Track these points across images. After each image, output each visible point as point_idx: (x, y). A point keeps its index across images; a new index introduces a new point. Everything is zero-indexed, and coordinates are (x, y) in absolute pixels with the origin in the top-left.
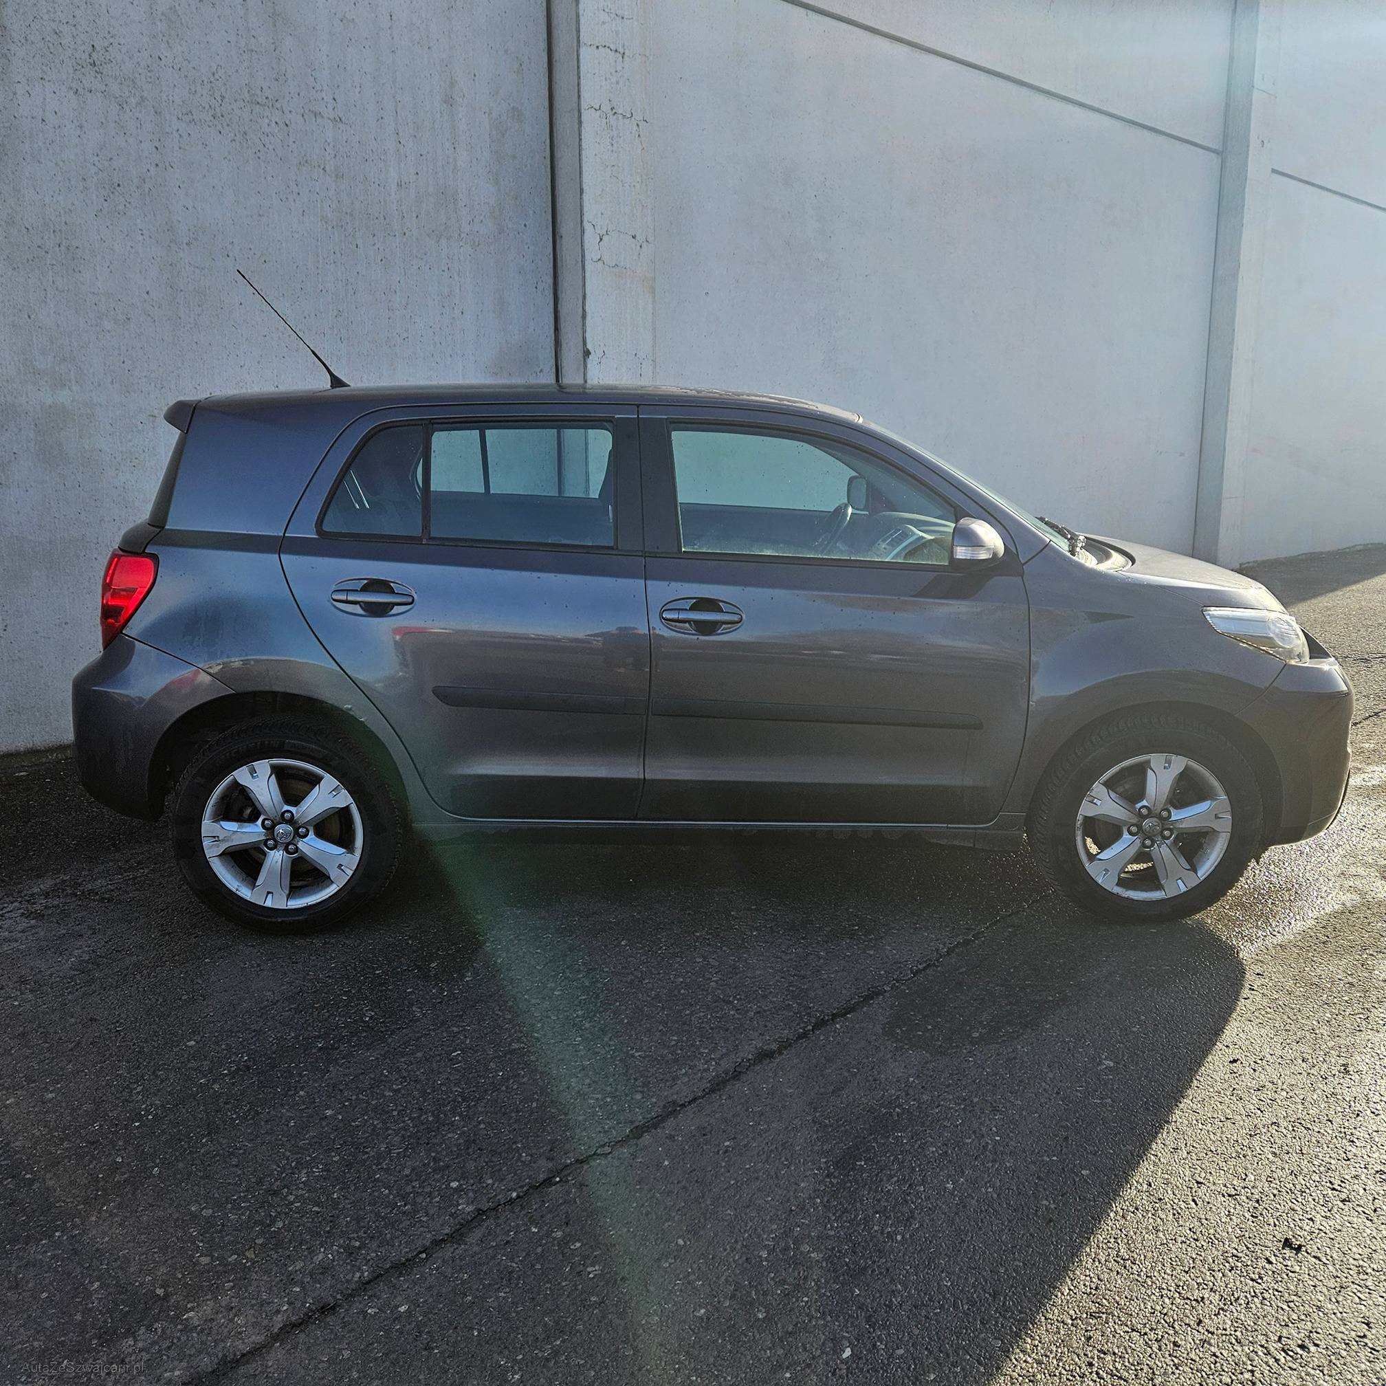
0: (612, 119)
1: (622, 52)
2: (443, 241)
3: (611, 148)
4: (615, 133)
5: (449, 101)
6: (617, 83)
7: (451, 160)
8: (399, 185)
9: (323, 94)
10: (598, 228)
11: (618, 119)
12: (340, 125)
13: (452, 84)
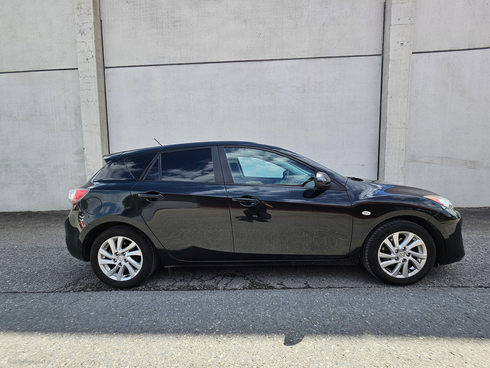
0: (88, 103)
1: (89, 89)
2: (65, 132)
3: (88, 108)
4: (89, 105)
5: (65, 108)
6: (89, 96)
7: (66, 118)
8: (56, 124)
9: (43, 112)
10: (85, 124)
11: (89, 102)
12: (46, 116)
13: (66, 105)
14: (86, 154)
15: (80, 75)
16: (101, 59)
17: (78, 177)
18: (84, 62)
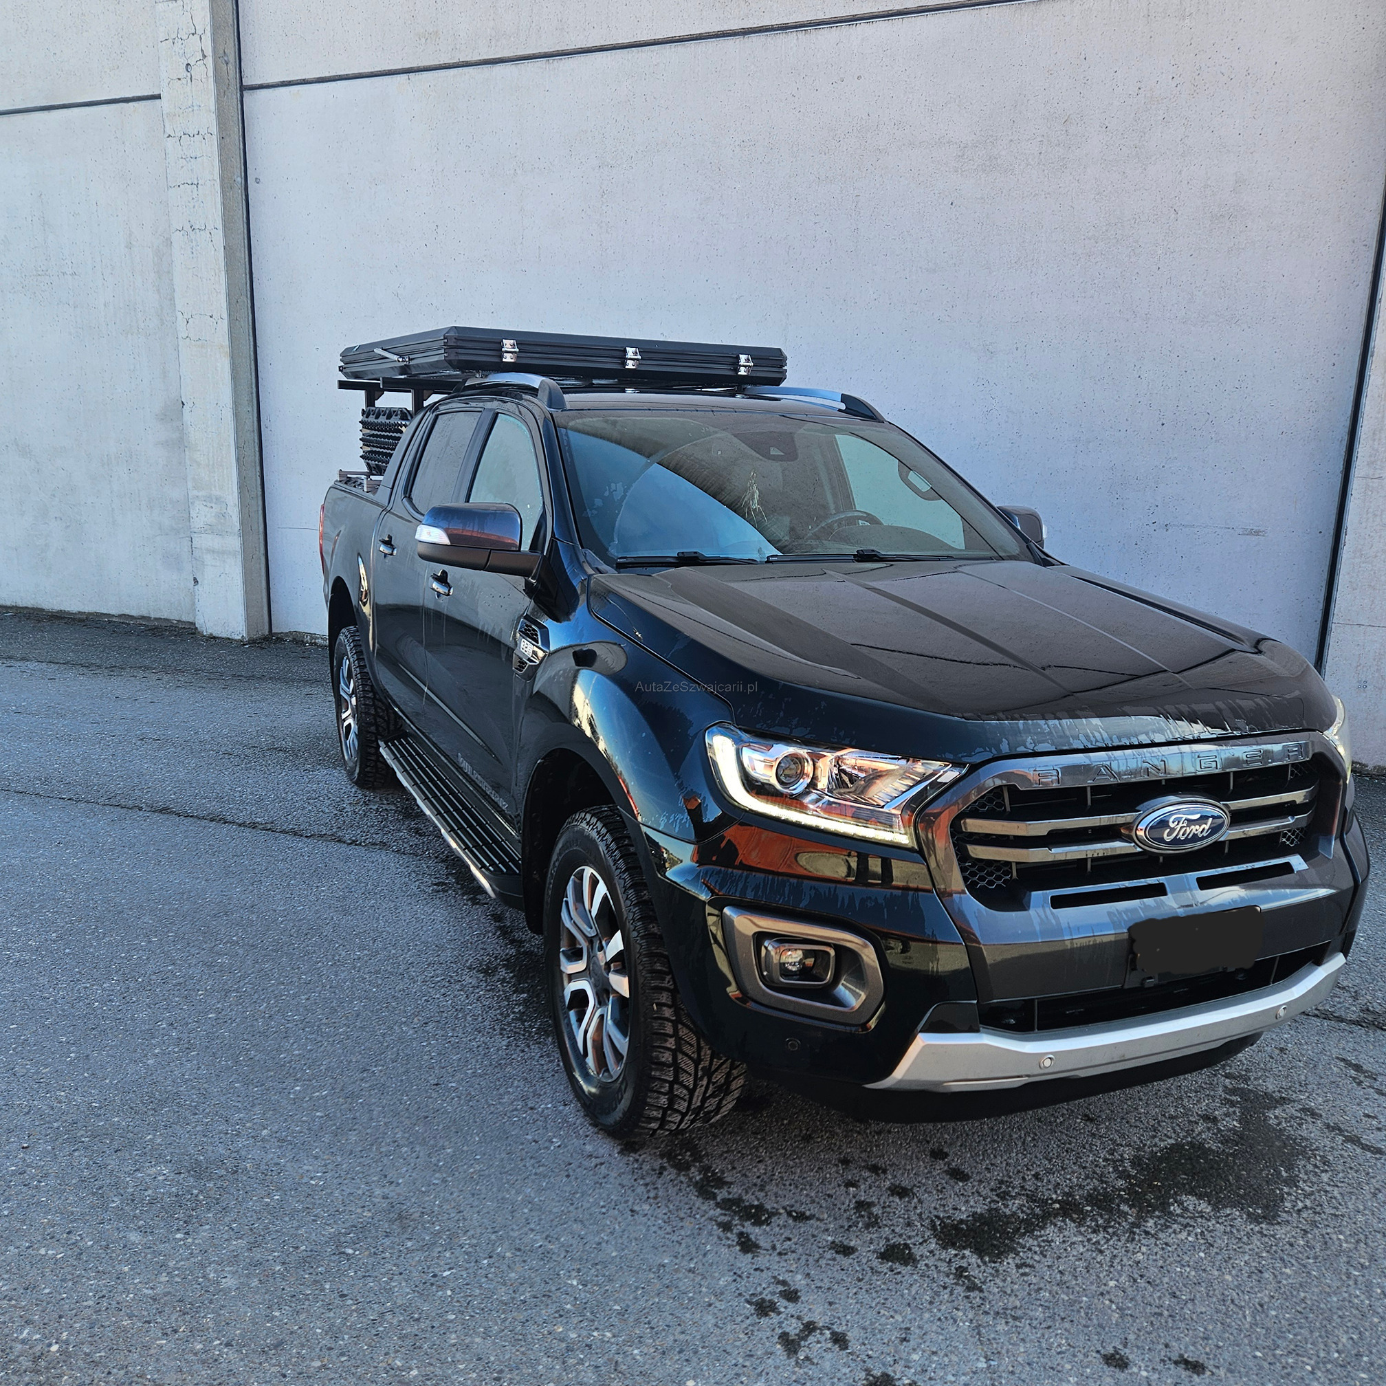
0: (192, 234)
1: (196, 182)
2: (129, 336)
3: (191, 256)
4: (194, 244)
6: (194, 207)
7: (132, 283)
8: (105, 305)
9: (67, 261)
10: (185, 314)
11: (196, 233)
12: (75, 277)
13: (130, 235)
14: (189, 423)
15: (169, 131)
16: (232, 57)
17: (168, 501)
18: (179, 79)
